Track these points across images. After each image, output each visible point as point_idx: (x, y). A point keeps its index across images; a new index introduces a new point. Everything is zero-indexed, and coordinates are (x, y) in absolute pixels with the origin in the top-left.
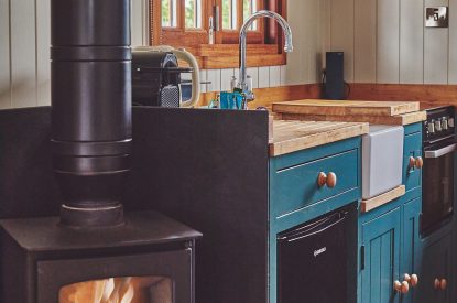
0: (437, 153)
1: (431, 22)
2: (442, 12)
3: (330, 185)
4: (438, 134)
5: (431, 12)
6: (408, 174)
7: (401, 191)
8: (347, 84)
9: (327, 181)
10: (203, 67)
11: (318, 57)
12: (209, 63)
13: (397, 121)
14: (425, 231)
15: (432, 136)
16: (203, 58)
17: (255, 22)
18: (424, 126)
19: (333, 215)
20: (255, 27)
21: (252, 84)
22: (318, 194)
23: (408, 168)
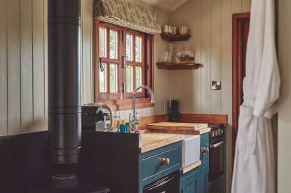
0: (215, 145)
1: (214, 87)
2: (218, 84)
3: (167, 164)
4: (216, 137)
5: (214, 83)
6: (203, 155)
7: (199, 163)
8: (180, 114)
9: (165, 162)
10: (118, 109)
11: (168, 102)
12: (120, 107)
13: (197, 133)
14: (210, 180)
15: (214, 138)
16: (118, 106)
17: (141, 89)
18: (210, 134)
19: (170, 176)
20: (140, 90)
21: (138, 116)
22: (161, 168)
23: (202, 153)
